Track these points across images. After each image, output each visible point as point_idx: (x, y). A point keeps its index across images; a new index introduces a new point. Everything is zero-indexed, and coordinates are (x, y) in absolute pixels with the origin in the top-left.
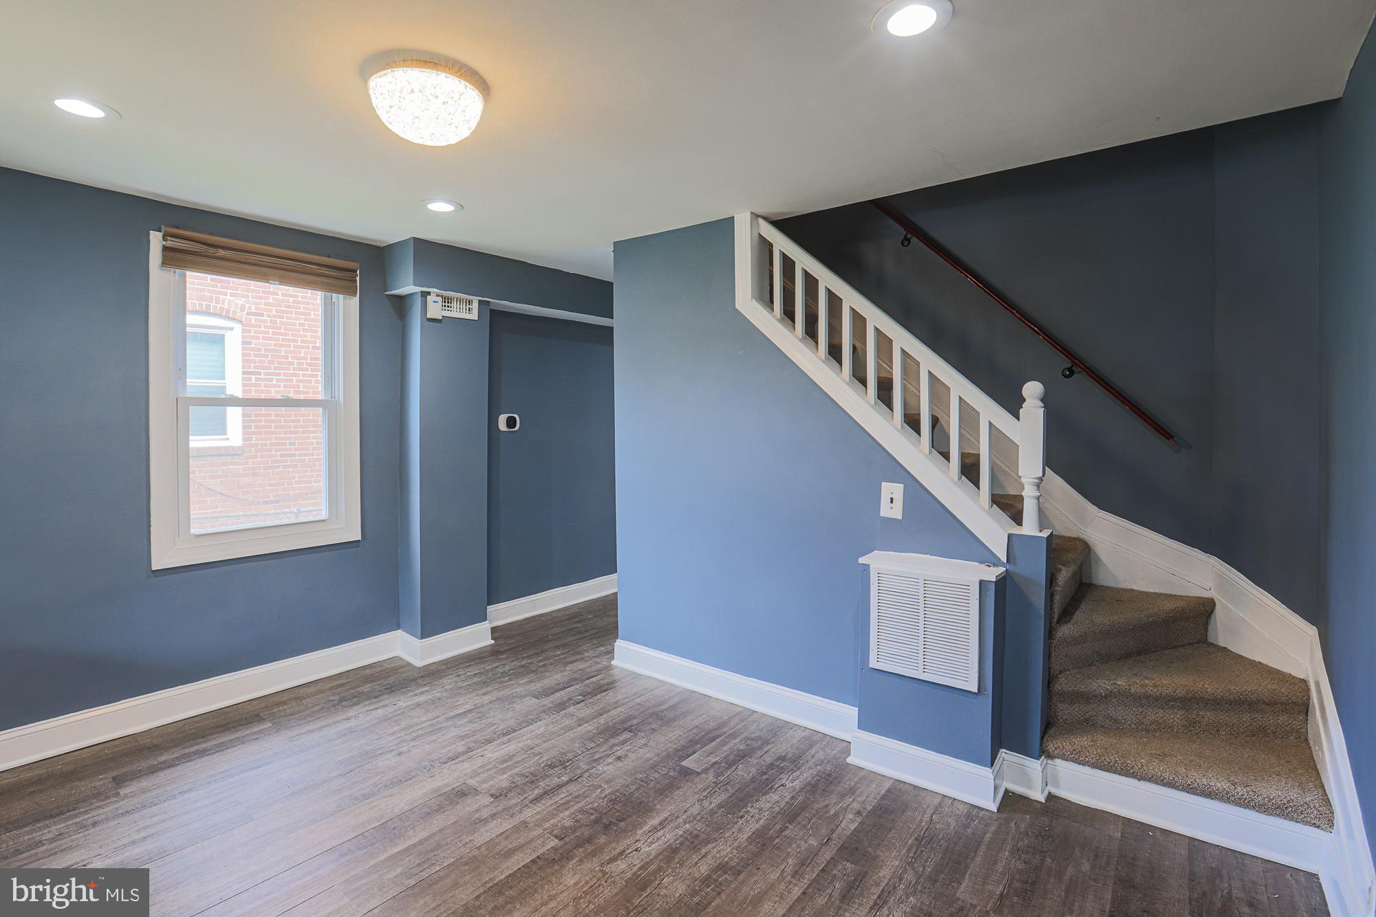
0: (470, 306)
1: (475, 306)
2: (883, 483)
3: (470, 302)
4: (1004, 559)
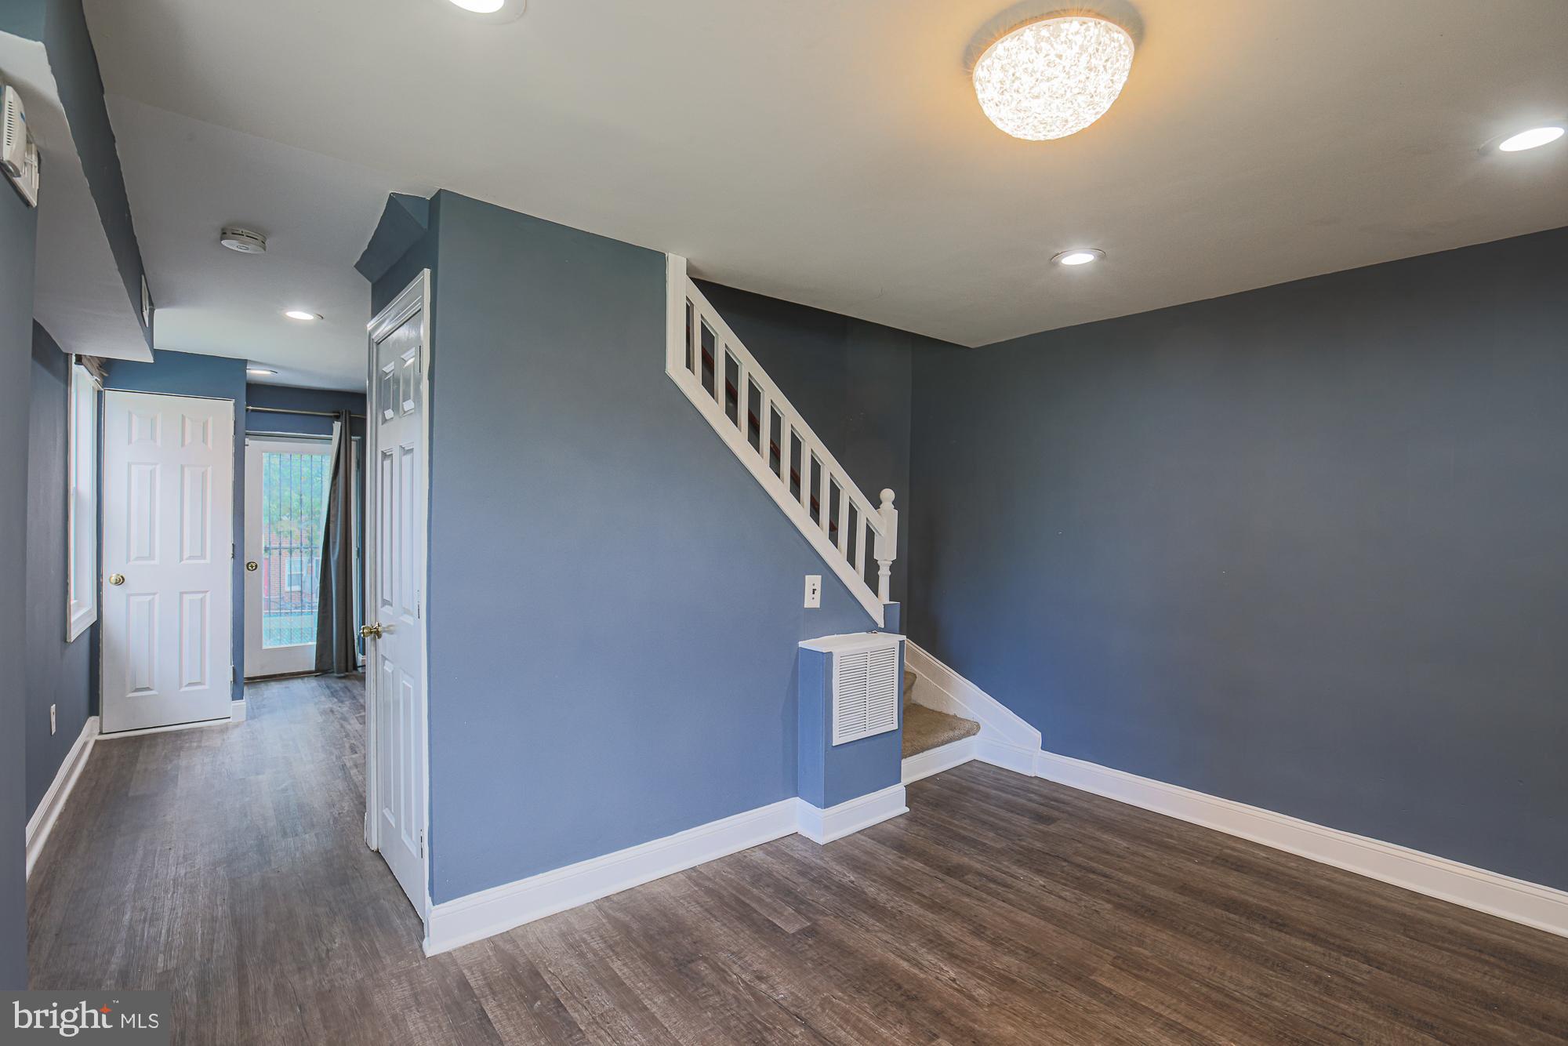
2: (807, 576)
4: (881, 625)
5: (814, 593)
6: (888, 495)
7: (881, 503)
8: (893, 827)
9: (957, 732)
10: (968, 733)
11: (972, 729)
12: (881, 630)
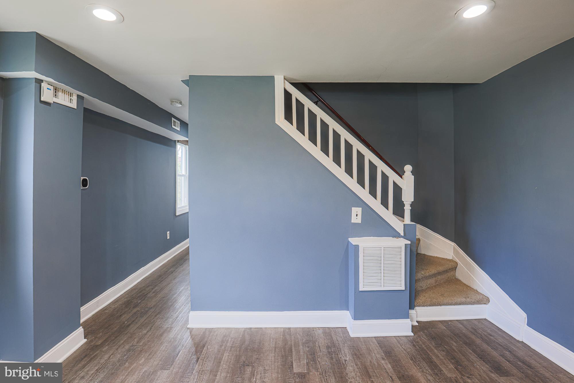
0: (71, 98)
1: (75, 98)
2: (352, 208)
3: (71, 95)
4: (402, 234)
5: (357, 216)
6: (408, 168)
7: (405, 172)
8: (396, 341)
9: (468, 300)
10: (479, 302)
11: (484, 300)
12: (402, 237)
